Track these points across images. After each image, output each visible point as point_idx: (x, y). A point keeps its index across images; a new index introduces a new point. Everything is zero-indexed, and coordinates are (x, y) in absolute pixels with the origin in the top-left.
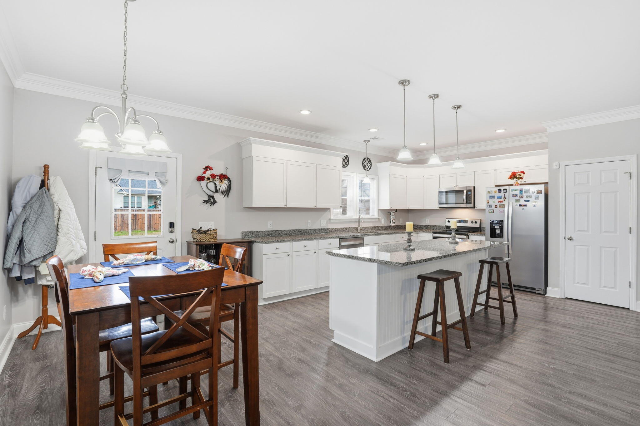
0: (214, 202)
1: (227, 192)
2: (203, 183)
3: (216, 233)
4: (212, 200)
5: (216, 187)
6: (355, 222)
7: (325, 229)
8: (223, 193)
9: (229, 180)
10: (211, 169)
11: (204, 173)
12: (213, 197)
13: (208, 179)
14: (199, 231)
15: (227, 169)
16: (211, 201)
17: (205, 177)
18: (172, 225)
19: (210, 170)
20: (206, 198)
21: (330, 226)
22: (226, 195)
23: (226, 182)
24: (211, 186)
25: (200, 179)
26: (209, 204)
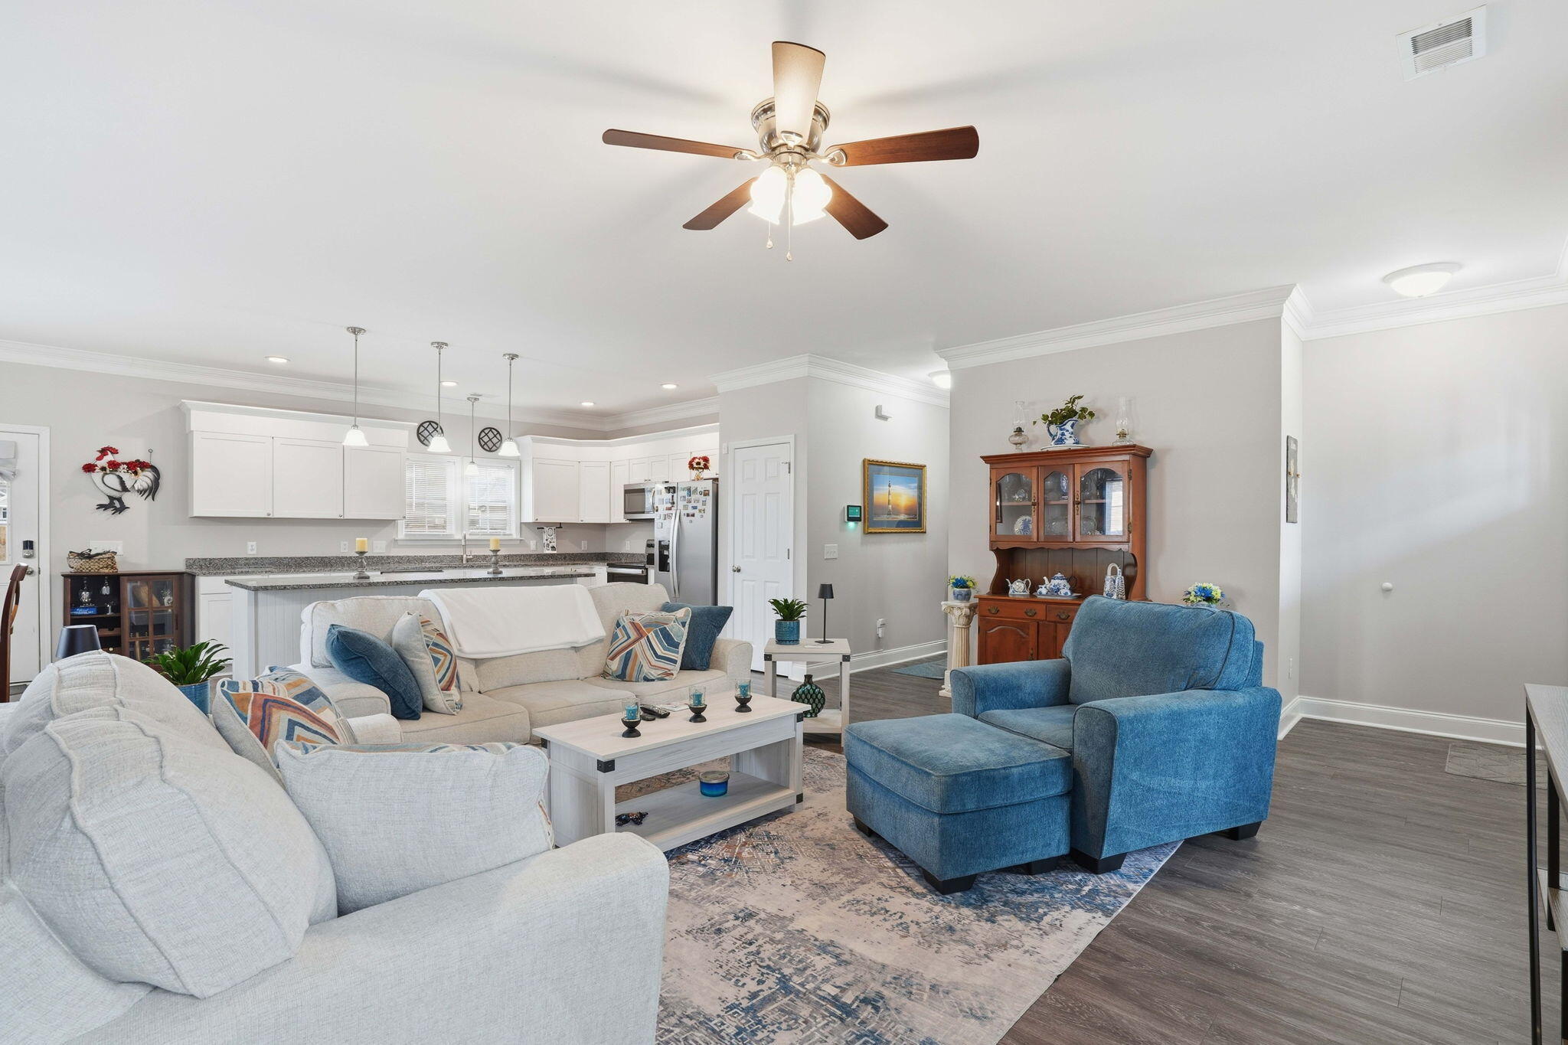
0: (123, 508)
1: (152, 490)
2: (97, 476)
3: (112, 559)
4: (117, 504)
5: (122, 483)
6: (458, 546)
7: (382, 557)
8: (141, 492)
9: (154, 469)
10: (114, 451)
11: (99, 459)
12: (120, 500)
13: (103, 469)
14: (86, 556)
15: (151, 451)
16: (115, 505)
17: (96, 466)
18: (28, 545)
19: (112, 453)
20: (106, 501)
21: (396, 552)
22: (151, 496)
23: (149, 474)
24: (112, 480)
25: (89, 468)
26: (110, 511)
